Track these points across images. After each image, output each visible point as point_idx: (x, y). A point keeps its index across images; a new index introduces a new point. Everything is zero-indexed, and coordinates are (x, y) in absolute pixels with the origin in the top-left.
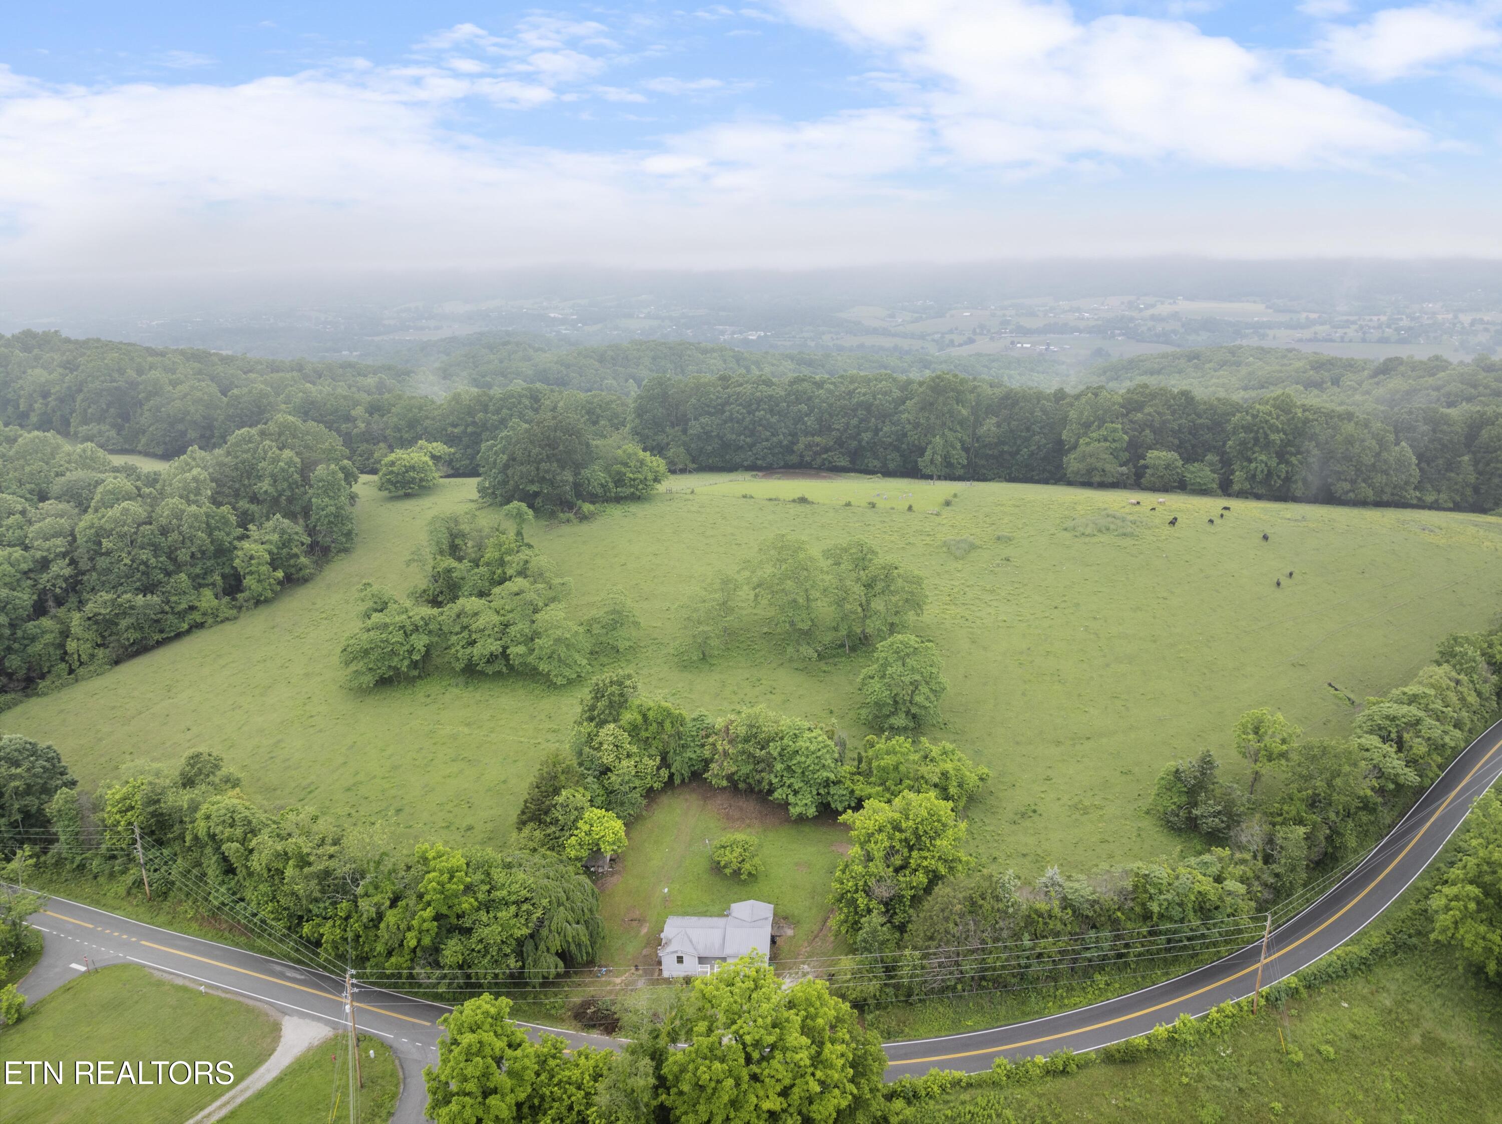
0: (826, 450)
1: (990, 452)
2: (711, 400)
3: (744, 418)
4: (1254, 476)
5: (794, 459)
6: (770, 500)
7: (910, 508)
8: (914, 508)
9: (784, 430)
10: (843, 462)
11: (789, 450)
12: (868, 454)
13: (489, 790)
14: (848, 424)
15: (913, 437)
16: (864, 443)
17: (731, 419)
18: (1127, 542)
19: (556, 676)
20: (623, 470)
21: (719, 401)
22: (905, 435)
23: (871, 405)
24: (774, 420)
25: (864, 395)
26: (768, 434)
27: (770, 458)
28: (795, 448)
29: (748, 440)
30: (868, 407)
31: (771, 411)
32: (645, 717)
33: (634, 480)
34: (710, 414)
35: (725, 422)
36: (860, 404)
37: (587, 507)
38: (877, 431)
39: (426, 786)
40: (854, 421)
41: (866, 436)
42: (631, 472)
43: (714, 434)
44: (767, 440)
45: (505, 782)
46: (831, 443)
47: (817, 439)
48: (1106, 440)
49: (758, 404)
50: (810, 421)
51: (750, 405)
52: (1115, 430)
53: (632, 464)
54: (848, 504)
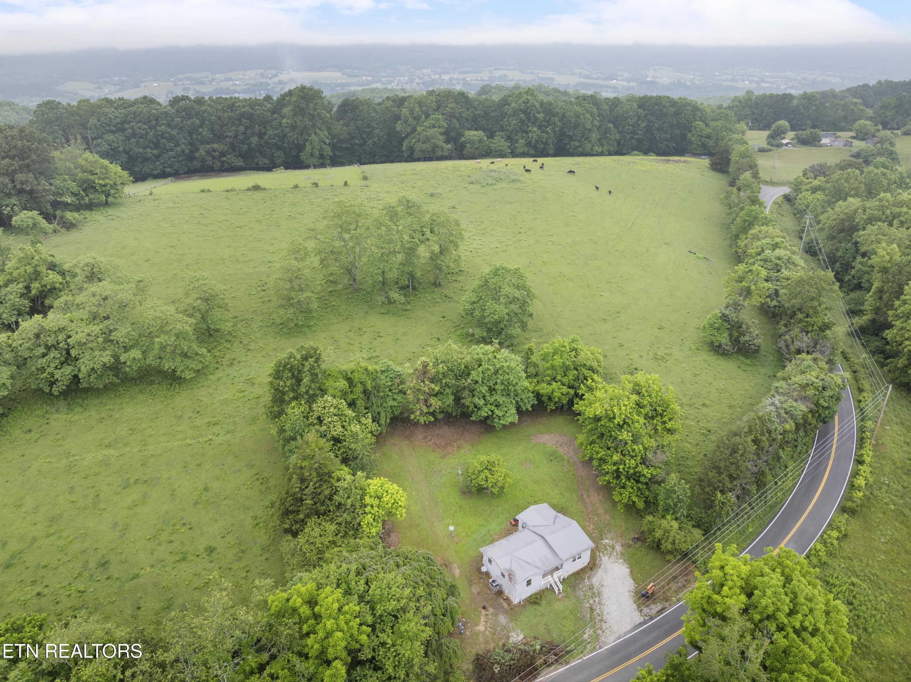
0: (223, 154)
1: (345, 146)
2: (111, 119)
3: (147, 133)
4: (530, 142)
5: (196, 164)
6: (228, 191)
7: (346, 184)
8: (349, 183)
9: (184, 141)
10: (240, 163)
11: (190, 158)
12: (258, 154)
13: (196, 503)
14: (237, 132)
15: (293, 136)
16: (253, 146)
17: (134, 135)
18: (518, 185)
19: (182, 371)
20: (92, 177)
21: (118, 120)
22: (285, 136)
23: (252, 115)
24: (174, 132)
25: (244, 107)
26: (172, 145)
27: (176, 166)
28: (197, 155)
29: (155, 152)
30: (250, 117)
31: (169, 125)
32: (350, 381)
33: (105, 186)
34: (114, 132)
35: (128, 139)
36: (242, 115)
37: (70, 215)
38: (261, 136)
39: (116, 524)
40: (242, 129)
41: (255, 140)
42: (99, 178)
43: (121, 149)
44: (172, 150)
45: (206, 489)
46: (226, 148)
47: (215, 146)
48: (434, 127)
49: (157, 120)
50: (205, 132)
51: (150, 121)
52: (438, 120)
53: (98, 171)
54: (296, 187)
